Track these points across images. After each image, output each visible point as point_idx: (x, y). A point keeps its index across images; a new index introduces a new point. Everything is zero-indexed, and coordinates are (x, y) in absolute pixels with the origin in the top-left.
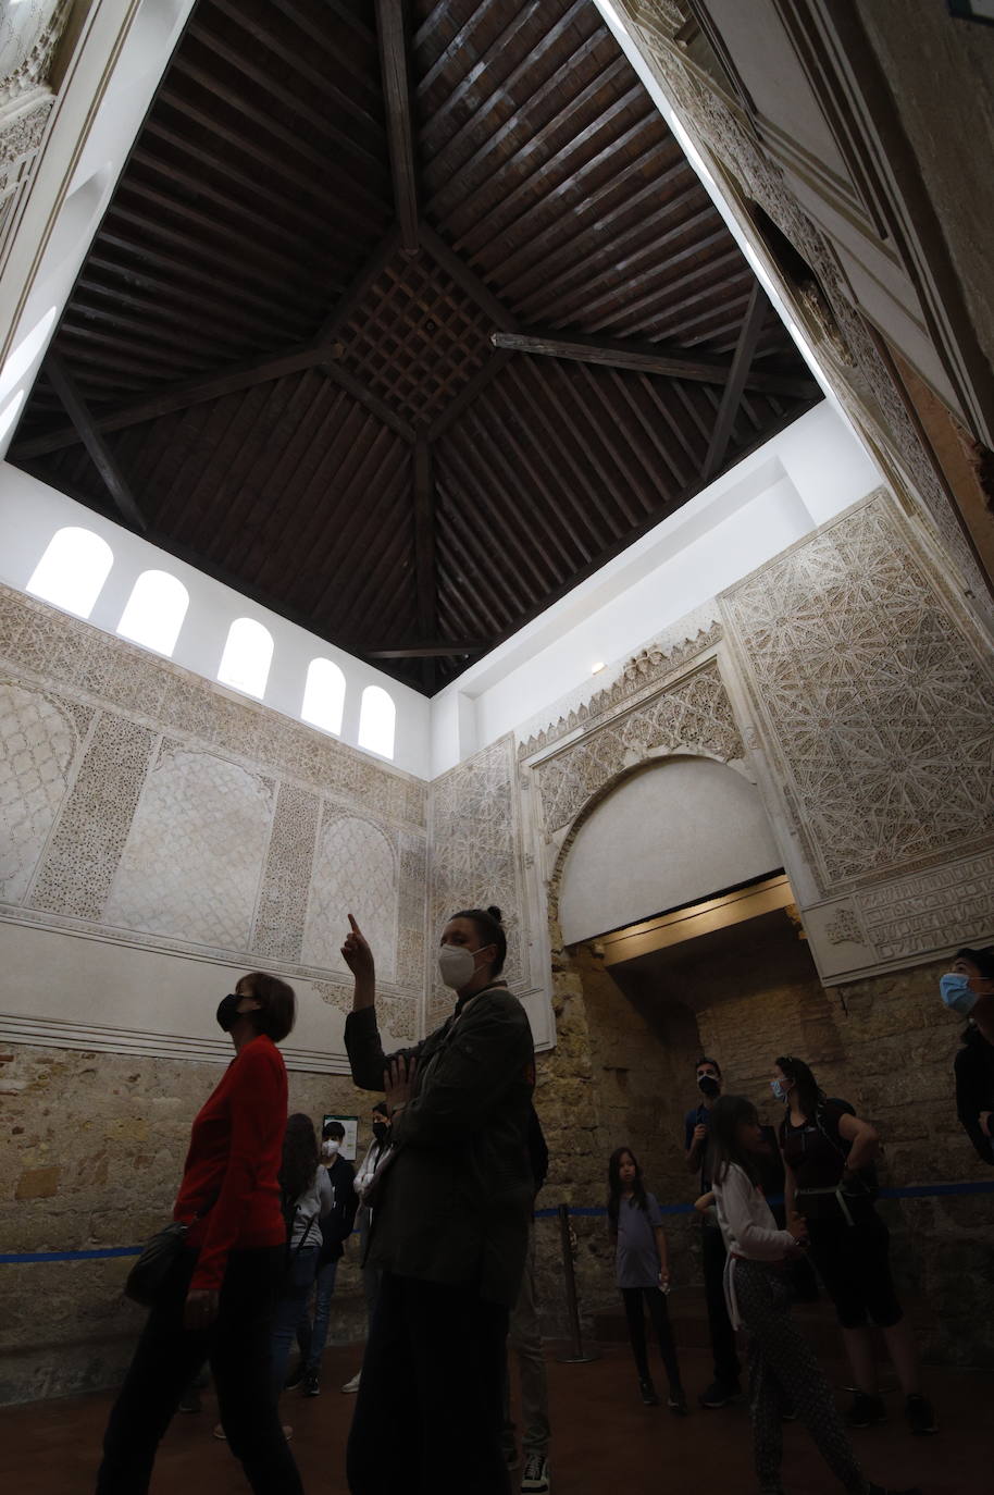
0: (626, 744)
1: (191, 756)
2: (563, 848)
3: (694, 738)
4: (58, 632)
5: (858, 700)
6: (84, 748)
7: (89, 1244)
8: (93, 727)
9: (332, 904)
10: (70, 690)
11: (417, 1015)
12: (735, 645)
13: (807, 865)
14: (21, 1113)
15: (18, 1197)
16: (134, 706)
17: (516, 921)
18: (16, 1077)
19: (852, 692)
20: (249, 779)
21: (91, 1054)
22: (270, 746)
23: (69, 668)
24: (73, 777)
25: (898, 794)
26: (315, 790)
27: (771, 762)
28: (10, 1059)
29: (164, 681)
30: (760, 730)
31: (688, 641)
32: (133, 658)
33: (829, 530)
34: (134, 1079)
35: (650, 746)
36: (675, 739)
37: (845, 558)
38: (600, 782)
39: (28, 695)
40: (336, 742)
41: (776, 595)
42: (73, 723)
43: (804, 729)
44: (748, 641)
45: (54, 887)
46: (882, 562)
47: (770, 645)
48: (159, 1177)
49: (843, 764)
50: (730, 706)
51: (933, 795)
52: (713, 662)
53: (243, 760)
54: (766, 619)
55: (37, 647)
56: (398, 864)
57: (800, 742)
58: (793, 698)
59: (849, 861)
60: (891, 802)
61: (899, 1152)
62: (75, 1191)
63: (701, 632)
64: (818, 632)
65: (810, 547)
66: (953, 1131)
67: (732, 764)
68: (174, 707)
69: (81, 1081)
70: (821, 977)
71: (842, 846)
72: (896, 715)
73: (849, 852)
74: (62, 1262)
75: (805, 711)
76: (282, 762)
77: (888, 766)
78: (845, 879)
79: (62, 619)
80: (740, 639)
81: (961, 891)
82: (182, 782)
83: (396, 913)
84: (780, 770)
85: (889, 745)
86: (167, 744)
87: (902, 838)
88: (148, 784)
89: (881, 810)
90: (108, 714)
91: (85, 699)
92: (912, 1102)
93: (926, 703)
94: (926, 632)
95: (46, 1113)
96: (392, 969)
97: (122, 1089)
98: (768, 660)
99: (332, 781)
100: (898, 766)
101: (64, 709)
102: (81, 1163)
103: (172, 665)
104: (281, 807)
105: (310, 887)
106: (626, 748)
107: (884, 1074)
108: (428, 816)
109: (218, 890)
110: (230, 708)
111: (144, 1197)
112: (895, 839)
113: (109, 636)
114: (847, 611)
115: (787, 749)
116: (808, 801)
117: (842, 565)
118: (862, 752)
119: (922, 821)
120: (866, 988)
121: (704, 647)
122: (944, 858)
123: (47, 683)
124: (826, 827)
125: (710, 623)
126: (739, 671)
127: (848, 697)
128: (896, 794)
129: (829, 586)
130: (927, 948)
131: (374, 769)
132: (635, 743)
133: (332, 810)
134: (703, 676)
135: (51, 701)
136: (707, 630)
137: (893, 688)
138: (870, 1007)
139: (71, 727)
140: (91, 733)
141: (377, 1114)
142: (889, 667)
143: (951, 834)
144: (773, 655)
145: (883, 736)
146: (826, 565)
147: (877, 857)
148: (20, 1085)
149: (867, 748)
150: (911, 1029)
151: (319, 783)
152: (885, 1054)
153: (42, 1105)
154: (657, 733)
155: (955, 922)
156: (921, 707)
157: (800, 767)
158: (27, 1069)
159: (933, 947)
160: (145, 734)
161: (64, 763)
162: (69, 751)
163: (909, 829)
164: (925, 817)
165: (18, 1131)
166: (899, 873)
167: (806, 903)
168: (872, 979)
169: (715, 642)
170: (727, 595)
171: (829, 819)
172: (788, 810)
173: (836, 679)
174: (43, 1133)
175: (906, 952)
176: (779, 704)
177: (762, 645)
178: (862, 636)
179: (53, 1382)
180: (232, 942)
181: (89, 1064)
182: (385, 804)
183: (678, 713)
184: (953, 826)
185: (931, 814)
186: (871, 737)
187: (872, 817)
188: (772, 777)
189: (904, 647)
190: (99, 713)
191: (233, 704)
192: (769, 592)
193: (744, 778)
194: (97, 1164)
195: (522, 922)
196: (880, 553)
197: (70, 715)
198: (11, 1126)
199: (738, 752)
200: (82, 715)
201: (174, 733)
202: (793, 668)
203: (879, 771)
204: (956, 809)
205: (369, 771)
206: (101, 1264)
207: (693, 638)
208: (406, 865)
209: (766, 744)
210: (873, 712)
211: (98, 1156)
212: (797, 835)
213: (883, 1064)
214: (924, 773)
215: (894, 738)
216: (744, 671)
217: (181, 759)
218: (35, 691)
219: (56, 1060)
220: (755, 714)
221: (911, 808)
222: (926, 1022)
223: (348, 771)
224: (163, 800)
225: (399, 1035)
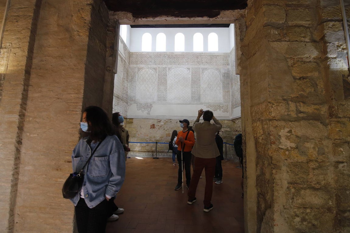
1: (174, 69)
4: (148, 56)
6: (157, 75)
8: (157, 71)
9: (206, 89)
10: (153, 66)
11: (229, 107)
14: (164, 127)
15: (166, 136)
16: (162, 64)
20: (185, 69)
21: (170, 120)
22: (188, 61)
24: (157, 81)
26: (199, 66)
28: (161, 121)
29: (166, 57)
32: (160, 55)
34: (177, 122)
39: (147, 69)
40: (202, 53)
45: (159, 98)
53: (183, 66)
55: (146, 61)
56: (222, 77)
68: (168, 61)
69: (170, 123)
76: (191, 63)
79: (148, 53)
82: (173, 75)
83: (222, 88)
86: (169, 69)
88: (168, 77)
90: (159, 67)
91: (155, 66)
96: (222, 99)
97: (176, 124)
99: (203, 63)
101: (153, 69)
103: (166, 53)
104: (192, 73)
105: (201, 88)
108: (230, 62)
109: (183, 92)
113: (155, 52)
123: (149, 66)
131: (213, 56)
133: (204, 69)
135: (151, 69)
139: (154, 72)
140: (157, 72)
148: (163, 124)
151: (200, 64)
153: (166, 126)
158: (163, 122)
160: (165, 68)
161: (155, 78)
162: (155, 76)
165: (164, 129)
180: (188, 100)
181: (170, 121)
182: (217, 63)
191: (179, 55)
200: (155, 69)
201: (170, 66)
208: (224, 76)
217: (172, 70)
219: (166, 120)
223: (206, 59)
224: (171, 79)
225: (224, 112)
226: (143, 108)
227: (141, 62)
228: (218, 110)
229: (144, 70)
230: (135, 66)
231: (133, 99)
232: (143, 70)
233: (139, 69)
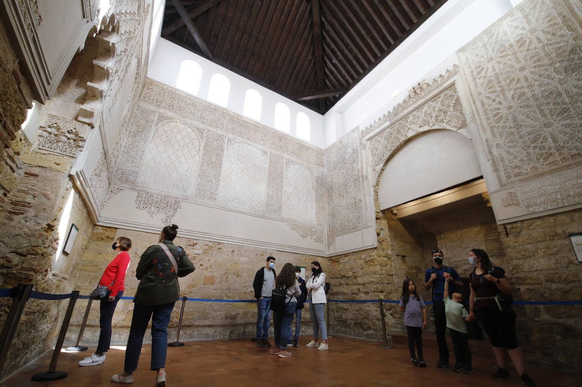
0: (409, 127)
1: (238, 144)
2: (380, 172)
3: (442, 121)
4: (189, 102)
5: (529, 95)
6: (203, 144)
7: (225, 298)
8: (205, 135)
9: (291, 196)
10: (195, 123)
11: (324, 235)
12: (465, 74)
13: (495, 174)
14: (202, 260)
15: (204, 284)
16: (216, 127)
17: (361, 201)
18: (199, 249)
19: (526, 91)
20: (258, 151)
21: (219, 243)
22: (264, 139)
23: (194, 114)
24: (201, 154)
25: (547, 139)
26: (282, 155)
27: (480, 128)
28: (196, 244)
29: (225, 117)
30: (476, 114)
31: (441, 76)
32: (213, 109)
33: (521, 8)
34: (233, 251)
35: (420, 127)
36: (432, 122)
37: (529, 22)
38: (397, 144)
39: (183, 126)
40: (288, 136)
41: (488, 47)
42: (198, 135)
43: (498, 111)
44: (472, 72)
45: (201, 191)
46: (550, 21)
47: (483, 72)
48: (244, 281)
49: (518, 127)
50: (461, 105)
51: (566, 138)
52: (453, 84)
53: (255, 144)
54: (482, 60)
55: (183, 108)
56: (314, 182)
57: (496, 118)
58: (494, 97)
59: (516, 171)
60: (542, 142)
61: (527, 289)
62: (220, 283)
63: (448, 71)
64: (509, 62)
65: (509, 19)
66: (555, 282)
67: (460, 131)
68: (230, 126)
69: (218, 252)
70: (497, 220)
71: (513, 164)
72: (549, 100)
73: (516, 167)
74: (219, 303)
75: (500, 103)
76: (269, 145)
77: (542, 126)
78: (513, 179)
79: (189, 96)
80: (468, 71)
81: (574, 182)
82: (236, 154)
83: (314, 198)
84: (484, 132)
85: (544, 115)
86: (229, 140)
87: (546, 159)
88: (225, 155)
89: (536, 147)
90: (209, 131)
91: (201, 126)
92: (536, 270)
93: (567, 92)
94: (572, 56)
95: (209, 260)
96: (314, 219)
97: (230, 255)
98: (482, 80)
99: (288, 151)
100: (547, 125)
101: (195, 130)
102: (221, 275)
103: (227, 110)
104: (270, 162)
105: (283, 191)
106: (409, 129)
107: (523, 259)
108: (325, 163)
109: (252, 191)
110: (249, 125)
111: (240, 286)
112: (542, 160)
113: (206, 102)
114: (528, 50)
115: (489, 122)
116: (498, 145)
117: (526, 26)
118: (528, 120)
119: (558, 151)
120: (519, 224)
121: (449, 78)
122: (568, 167)
123: (188, 121)
124: (505, 156)
125: (452, 65)
126: (466, 87)
127: (524, 94)
128: (545, 139)
129: (517, 39)
130: (553, 207)
131: (303, 146)
132: (413, 126)
133: (289, 162)
134: (447, 92)
135: (190, 127)
136: (451, 69)
137: (550, 87)
138: (519, 232)
139: (198, 136)
140: (204, 138)
141: (313, 265)
142: (548, 77)
143: (573, 156)
144: (485, 77)
145: (541, 111)
146: (517, 27)
147: (531, 168)
148: (200, 252)
149: (532, 118)
150: (540, 241)
151: (283, 152)
152: (526, 251)
153: (207, 258)
154: (424, 121)
155: (569, 196)
156: (564, 95)
157: (495, 130)
158: (201, 247)
159: (556, 207)
160: (221, 137)
161: (198, 149)
162: (199, 145)
163: (550, 155)
164: (559, 149)
165: (201, 265)
166: (542, 175)
167: (492, 190)
168: (522, 221)
169: (455, 75)
170: (462, 50)
171: (508, 152)
172: (487, 150)
173: (518, 86)
174: (209, 266)
175: (541, 209)
176: (486, 101)
177: (479, 73)
178: (535, 62)
179: (220, 335)
180: (259, 209)
181: (219, 246)
182: (308, 159)
183: (434, 110)
184: (575, 152)
185: (563, 147)
186: (534, 112)
187: (531, 150)
188: (480, 135)
189: (558, 65)
190: (206, 131)
191: (250, 124)
192: (484, 46)
193: (466, 137)
194: (225, 276)
195: (363, 202)
196: (549, 16)
197: (197, 132)
198: (200, 263)
199: (464, 125)
200: (201, 131)
201: (231, 136)
202: (495, 82)
203: (537, 128)
204: (577, 144)
205: (301, 148)
206: (230, 304)
207: (443, 74)
208: (317, 181)
209: (478, 121)
210: (536, 99)
211: (225, 274)
212: (491, 161)
213: (524, 255)
214: (562, 127)
215: (547, 112)
216: (469, 86)
217: (236, 145)
218: (185, 124)
219: (210, 245)
220: (473, 107)
221: (553, 145)
222: (548, 238)
223: (293, 147)
224: (230, 160)
225: (318, 242)
226: (154, 205)
227: (170, 107)
228: (309, 237)
229: (173, 124)
230: (153, 108)
231: (131, 179)
232: (170, 122)
233: (162, 118)
